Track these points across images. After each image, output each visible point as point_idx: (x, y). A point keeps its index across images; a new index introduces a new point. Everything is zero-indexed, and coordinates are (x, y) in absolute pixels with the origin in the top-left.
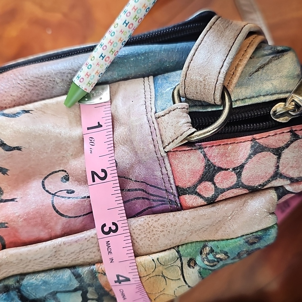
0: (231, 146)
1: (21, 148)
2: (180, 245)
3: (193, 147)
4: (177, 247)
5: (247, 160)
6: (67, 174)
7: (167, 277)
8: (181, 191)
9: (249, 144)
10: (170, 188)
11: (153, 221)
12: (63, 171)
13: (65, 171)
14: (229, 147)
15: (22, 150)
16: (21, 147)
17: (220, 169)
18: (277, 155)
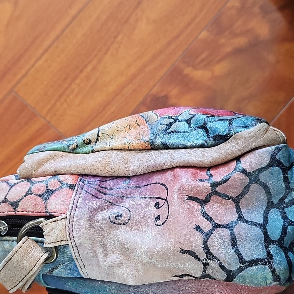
0: (30, 210)
1: (181, 251)
2: (91, 153)
3: (51, 214)
4: (93, 152)
5: (22, 198)
6: (156, 222)
7: (111, 137)
8: (72, 187)
9: (19, 209)
10: (78, 190)
11: (100, 169)
12: (158, 225)
13: (156, 225)
14: (31, 210)
15: (180, 249)
16: (180, 253)
17: (40, 196)
18: (6, 198)
